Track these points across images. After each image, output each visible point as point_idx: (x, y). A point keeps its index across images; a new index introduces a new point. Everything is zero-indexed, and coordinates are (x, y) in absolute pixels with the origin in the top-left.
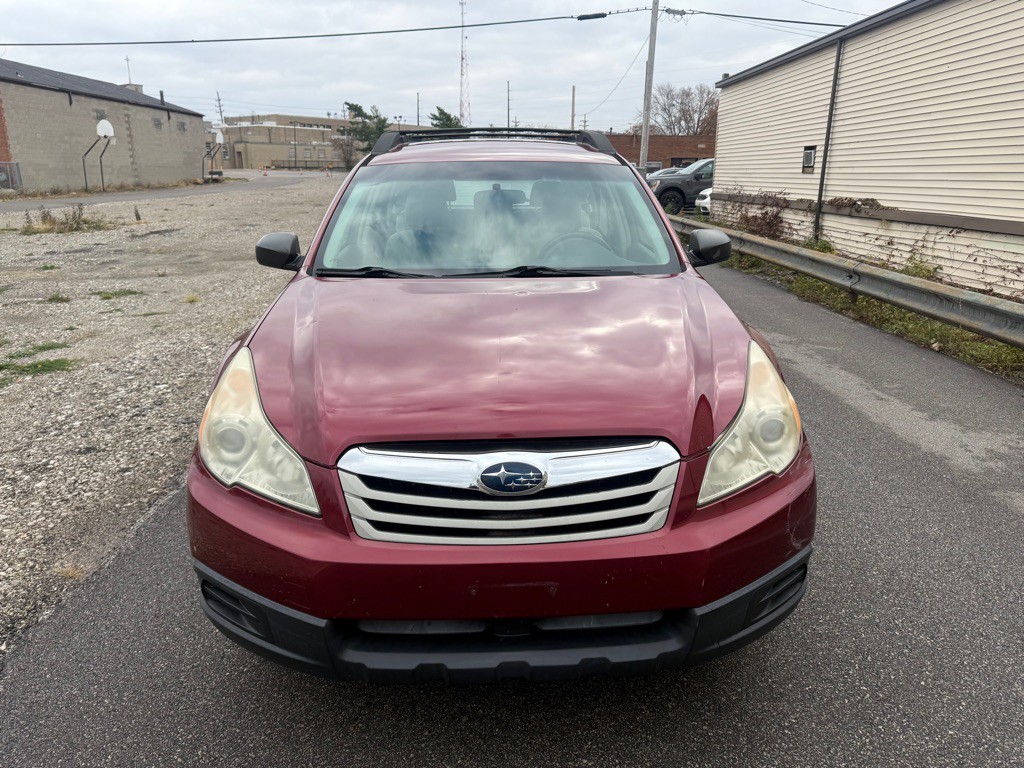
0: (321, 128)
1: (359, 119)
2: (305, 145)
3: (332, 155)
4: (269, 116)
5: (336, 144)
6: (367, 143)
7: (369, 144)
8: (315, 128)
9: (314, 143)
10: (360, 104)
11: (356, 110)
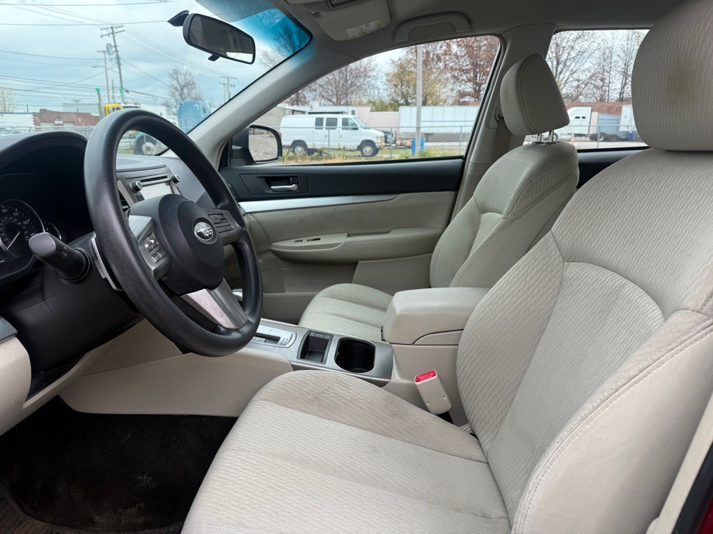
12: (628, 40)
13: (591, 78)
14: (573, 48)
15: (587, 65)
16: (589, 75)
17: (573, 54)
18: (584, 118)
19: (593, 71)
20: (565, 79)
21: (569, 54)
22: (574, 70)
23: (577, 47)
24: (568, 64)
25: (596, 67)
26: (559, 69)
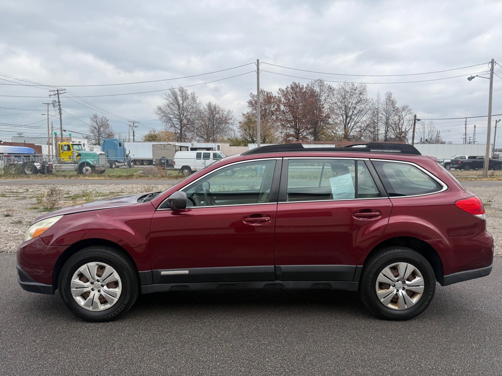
12: (387, 105)
13: (367, 126)
14: (355, 109)
15: (364, 119)
16: (366, 124)
17: (355, 112)
19: (368, 122)
20: (351, 127)
21: (353, 111)
22: (357, 121)
23: (358, 108)
24: (353, 117)
25: (370, 120)
26: (348, 121)
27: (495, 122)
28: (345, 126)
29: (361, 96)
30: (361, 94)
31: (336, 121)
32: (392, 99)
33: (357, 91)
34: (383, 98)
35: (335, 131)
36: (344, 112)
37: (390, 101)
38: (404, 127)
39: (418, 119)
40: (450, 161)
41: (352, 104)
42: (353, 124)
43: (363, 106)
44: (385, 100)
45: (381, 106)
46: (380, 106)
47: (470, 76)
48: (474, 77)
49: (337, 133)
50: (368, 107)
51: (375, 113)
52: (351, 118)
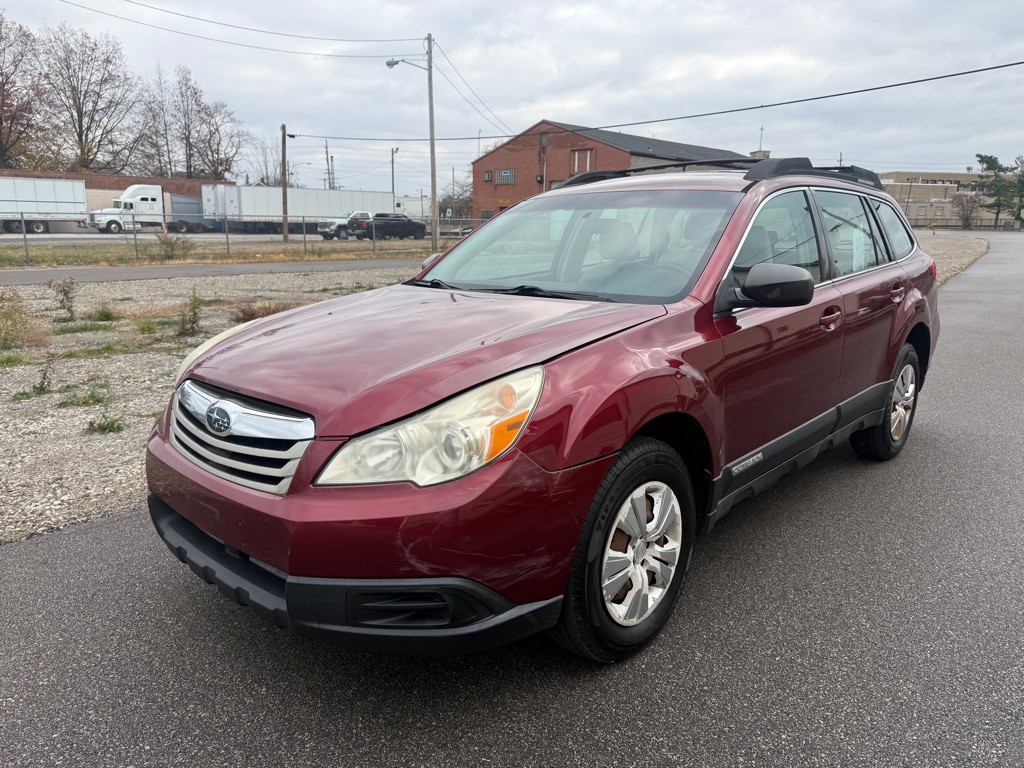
0: (948, 184)
1: (991, 173)
2: (921, 202)
3: (950, 212)
4: (889, 174)
5: (957, 200)
6: (995, 198)
7: (998, 200)
8: (940, 184)
9: (933, 200)
10: (994, 156)
11: (990, 162)
12: (183, 96)
13: (136, 141)
14: (99, 96)
15: (127, 122)
16: (132, 137)
17: (101, 105)
18: (153, 200)
19: (136, 131)
20: (97, 140)
21: (96, 103)
22: (108, 128)
23: (107, 95)
24: (97, 118)
25: (140, 127)
26: (85, 126)
27: (391, 153)
28: (80, 135)
29: (110, 67)
30: (108, 61)
31: (55, 121)
32: (192, 83)
33: (97, 54)
34: (172, 79)
35: (54, 148)
36: (71, 101)
37: (189, 90)
38: (222, 149)
39: (291, 134)
40: (345, 222)
41: (89, 84)
42: (99, 132)
43: (119, 93)
44: (176, 84)
45: (170, 98)
46: (167, 97)
47: (390, 59)
48: (397, 63)
49: (62, 152)
50: (131, 96)
51: (153, 111)
52: (92, 119)
